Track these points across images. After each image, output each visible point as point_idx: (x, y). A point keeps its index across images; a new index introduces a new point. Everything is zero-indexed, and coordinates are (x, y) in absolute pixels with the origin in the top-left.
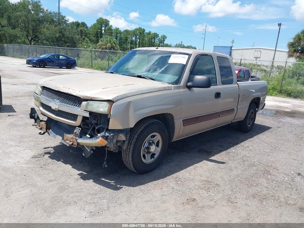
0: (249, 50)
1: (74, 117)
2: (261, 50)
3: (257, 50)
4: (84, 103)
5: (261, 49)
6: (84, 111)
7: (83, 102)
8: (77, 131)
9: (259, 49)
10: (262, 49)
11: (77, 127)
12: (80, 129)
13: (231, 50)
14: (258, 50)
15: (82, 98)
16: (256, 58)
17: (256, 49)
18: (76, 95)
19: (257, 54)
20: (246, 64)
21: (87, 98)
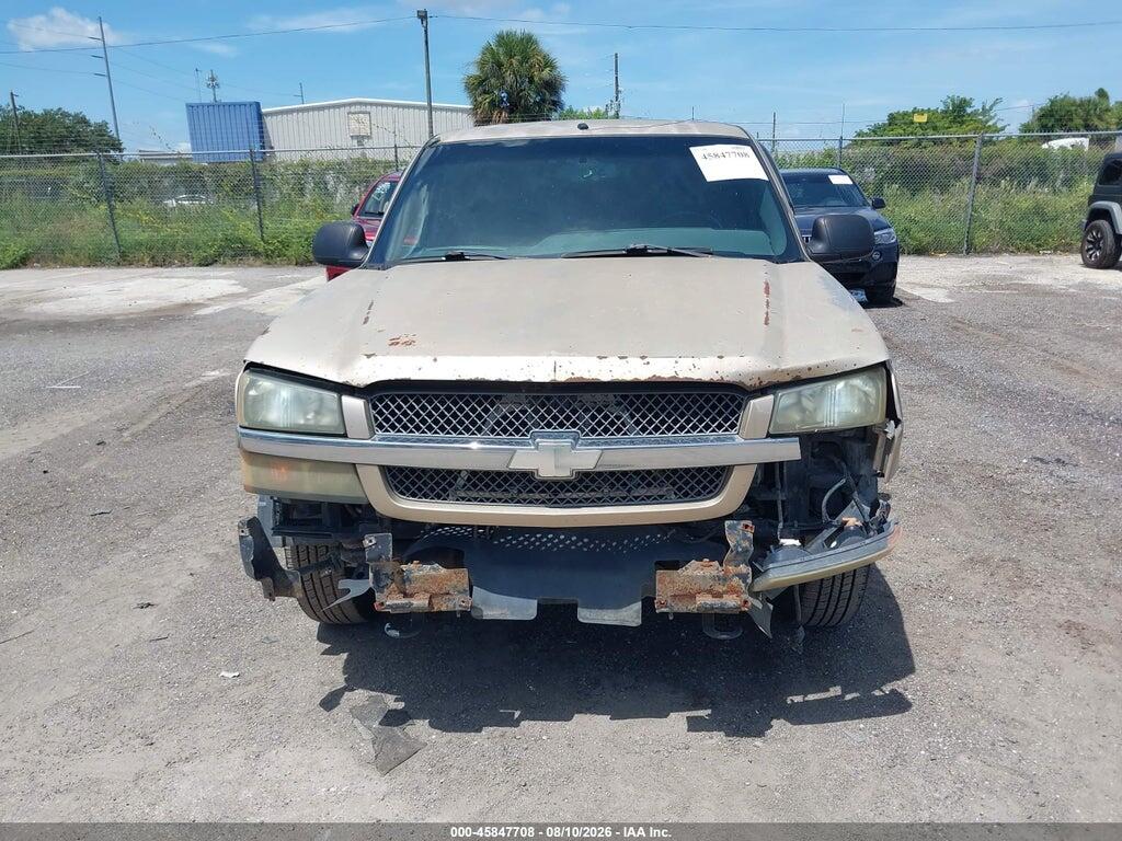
0: (326, 111)
1: (708, 480)
2: (368, 108)
3: (353, 109)
4: (759, 405)
5: (366, 104)
6: (769, 440)
7: (752, 402)
8: (739, 536)
9: (360, 104)
10: (371, 104)
11: (727, 523)
12: (747, 526)
13: (260, 116)
14: (358, 108)
15: (752, 383)
16: (360, 139)
17: (350, 104)
18: (716, 378)
19: (358, 125)
20: (344, 163)
21: (775, 380)
